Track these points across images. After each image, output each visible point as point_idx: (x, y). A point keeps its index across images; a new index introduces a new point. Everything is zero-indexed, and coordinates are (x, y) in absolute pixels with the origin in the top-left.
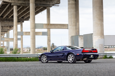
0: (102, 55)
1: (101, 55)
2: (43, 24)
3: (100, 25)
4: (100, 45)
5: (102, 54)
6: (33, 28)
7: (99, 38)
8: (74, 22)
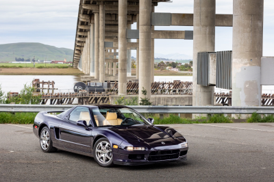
0: (246, 111)
1: (243, 111)
2: (171, 14)
3: (248, 29)
4: (246, 83)
5: (244, 109)
6: (144, 25)
7: (246, 64)
8: (207, 17)
